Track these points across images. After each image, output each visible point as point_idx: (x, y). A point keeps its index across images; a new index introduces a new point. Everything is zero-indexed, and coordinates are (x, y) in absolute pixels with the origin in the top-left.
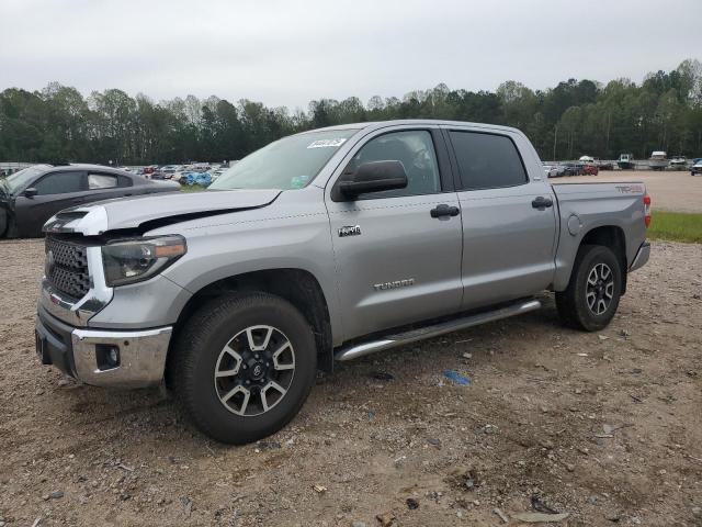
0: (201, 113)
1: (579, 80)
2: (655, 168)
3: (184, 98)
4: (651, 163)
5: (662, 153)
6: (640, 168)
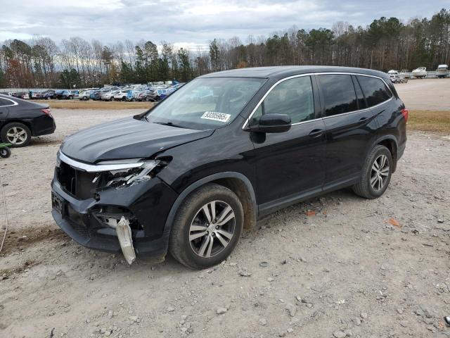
0: (135, 51)
1: (388, 18)
2: (441, 77)
3: (123, 42)
4: (438, 73)
5: (445, 66)
6: (430, 76)
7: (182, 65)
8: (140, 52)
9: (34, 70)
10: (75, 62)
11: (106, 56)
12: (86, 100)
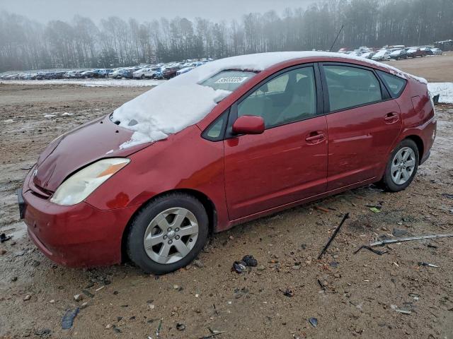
7: (216, 42)
8: (175, 31)
9: (76, 51)
10: (113, 42)
11: (143, 35)
12: (119, 78)
